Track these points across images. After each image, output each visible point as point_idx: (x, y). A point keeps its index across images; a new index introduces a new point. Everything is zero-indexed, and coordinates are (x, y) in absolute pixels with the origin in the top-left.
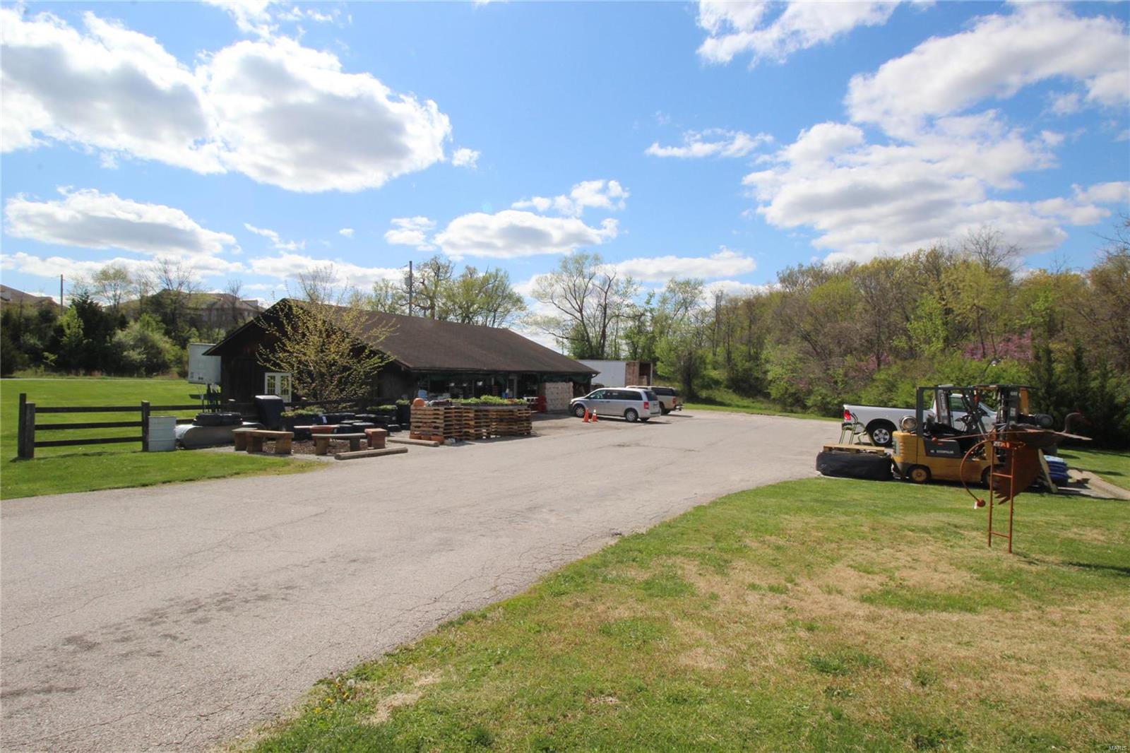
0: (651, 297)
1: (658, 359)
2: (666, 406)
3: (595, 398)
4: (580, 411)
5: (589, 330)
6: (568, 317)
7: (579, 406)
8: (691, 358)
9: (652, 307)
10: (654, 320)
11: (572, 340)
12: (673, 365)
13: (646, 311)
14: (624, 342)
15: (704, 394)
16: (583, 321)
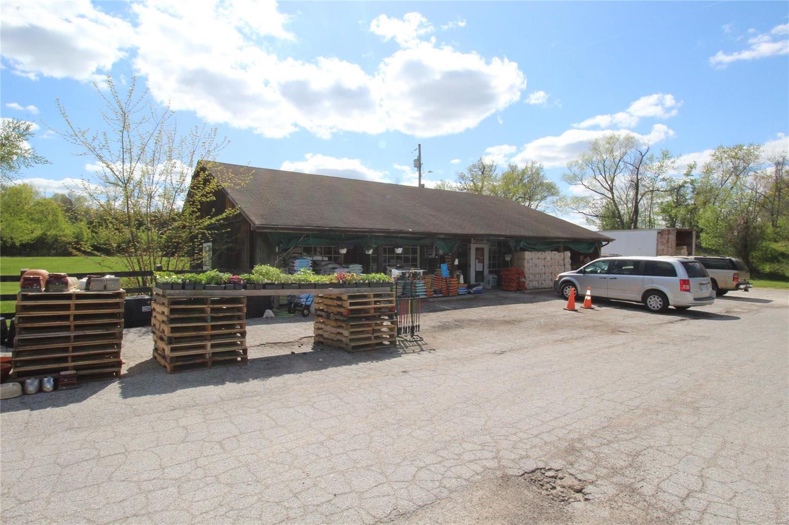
0: (691, 168)
1: (702, 230)
2: (721, 285)
3: (595, 272)
4: (569, 291)
5: (620, 208)
6: (598, 196)
7: (568, 283)
8: (747, 228)
9: (692, 178)
10: (697, 192)
11: (602, 217)
12: (721, 236)
13: (686, 182)
14: (660, 218)
15: (767, 268)
16: (613, 199)
